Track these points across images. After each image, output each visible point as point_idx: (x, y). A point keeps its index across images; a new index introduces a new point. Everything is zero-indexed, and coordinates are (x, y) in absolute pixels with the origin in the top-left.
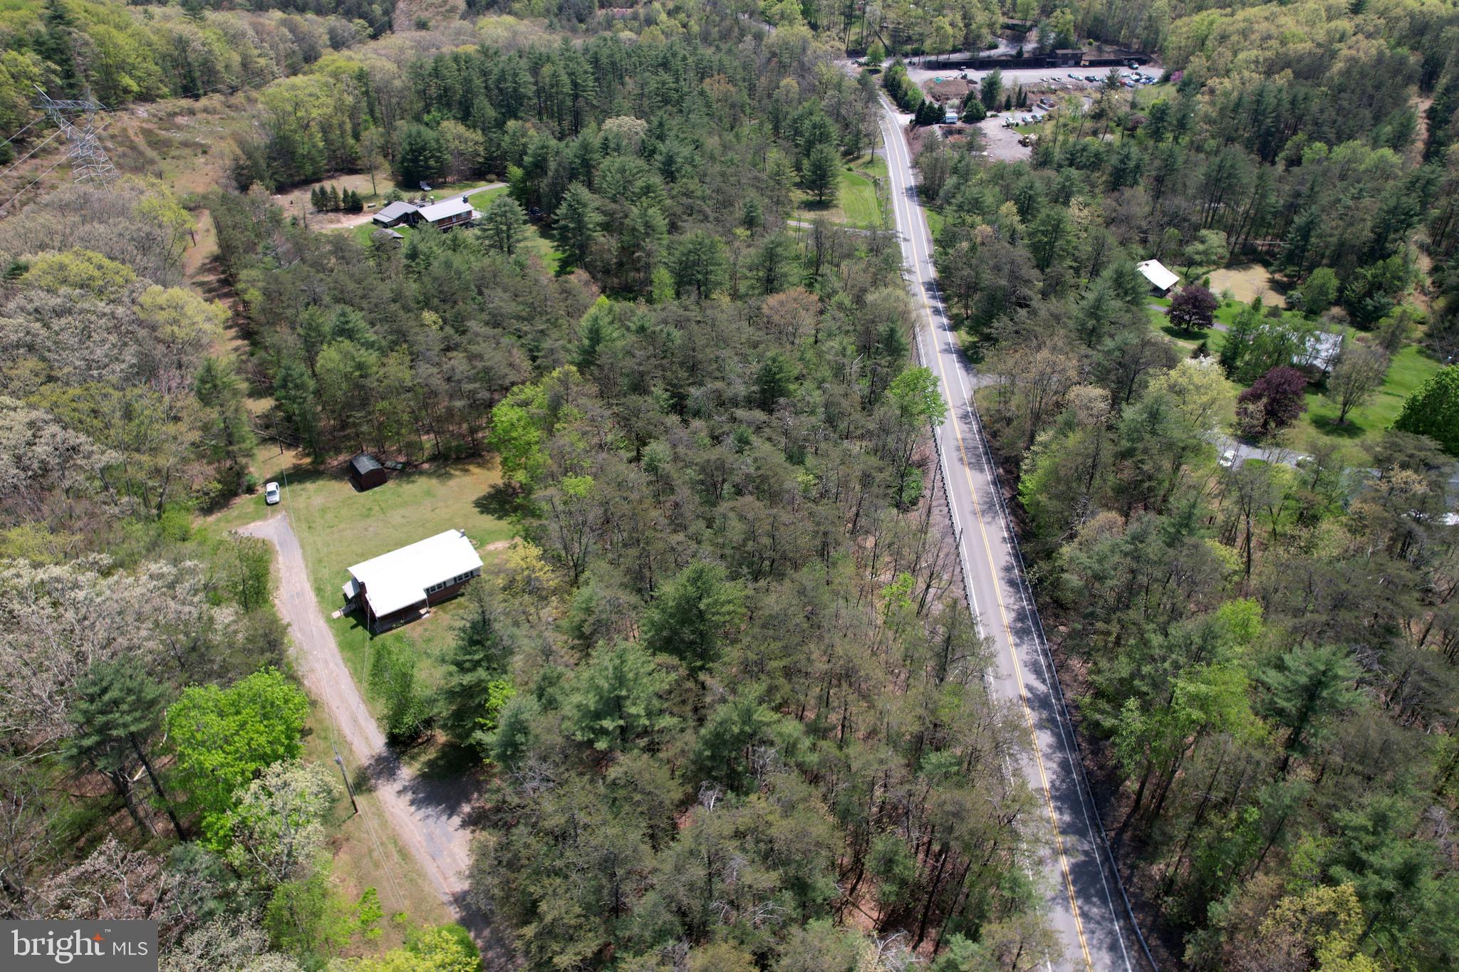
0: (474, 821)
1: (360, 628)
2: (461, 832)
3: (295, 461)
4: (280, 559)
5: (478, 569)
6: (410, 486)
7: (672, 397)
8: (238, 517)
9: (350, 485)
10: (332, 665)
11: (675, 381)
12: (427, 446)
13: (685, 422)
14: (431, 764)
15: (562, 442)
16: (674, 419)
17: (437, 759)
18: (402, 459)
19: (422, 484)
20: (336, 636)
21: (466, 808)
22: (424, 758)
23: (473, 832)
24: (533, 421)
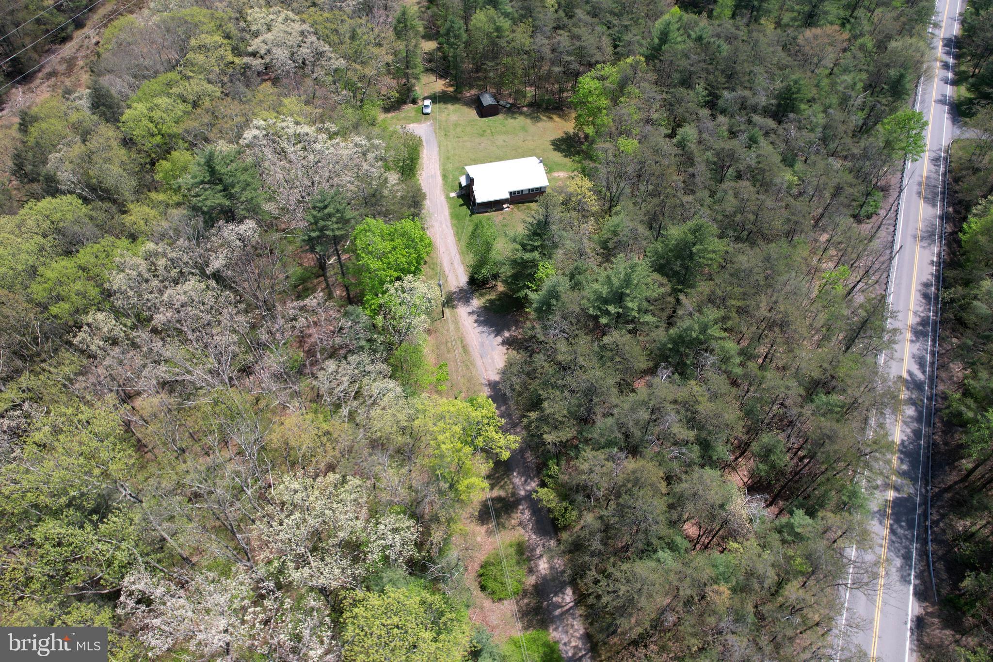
0: (509, 343)
1: (465, 207)
2: (500, 347)
3: (443, 88)
4: (425, 151)
5: (545, 187)
6: (512, 121)
7: (708, 96)
8: (404, 118)
9: (475, 112)
10: (444, 226)
11: (715, 83)
12: (529, 95)
13: (714, 117)
14: (491, 302)
15: (623, 112)
16: (705, 112)
17: (495, 300)
18: (511, 101)
19: (520, 121)
20: (450, 208)
21: (507, 334)
22: (488, 297)
23: (508, 349)
24: (605, 92)
